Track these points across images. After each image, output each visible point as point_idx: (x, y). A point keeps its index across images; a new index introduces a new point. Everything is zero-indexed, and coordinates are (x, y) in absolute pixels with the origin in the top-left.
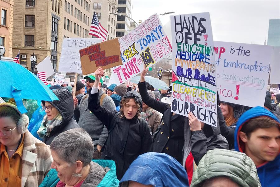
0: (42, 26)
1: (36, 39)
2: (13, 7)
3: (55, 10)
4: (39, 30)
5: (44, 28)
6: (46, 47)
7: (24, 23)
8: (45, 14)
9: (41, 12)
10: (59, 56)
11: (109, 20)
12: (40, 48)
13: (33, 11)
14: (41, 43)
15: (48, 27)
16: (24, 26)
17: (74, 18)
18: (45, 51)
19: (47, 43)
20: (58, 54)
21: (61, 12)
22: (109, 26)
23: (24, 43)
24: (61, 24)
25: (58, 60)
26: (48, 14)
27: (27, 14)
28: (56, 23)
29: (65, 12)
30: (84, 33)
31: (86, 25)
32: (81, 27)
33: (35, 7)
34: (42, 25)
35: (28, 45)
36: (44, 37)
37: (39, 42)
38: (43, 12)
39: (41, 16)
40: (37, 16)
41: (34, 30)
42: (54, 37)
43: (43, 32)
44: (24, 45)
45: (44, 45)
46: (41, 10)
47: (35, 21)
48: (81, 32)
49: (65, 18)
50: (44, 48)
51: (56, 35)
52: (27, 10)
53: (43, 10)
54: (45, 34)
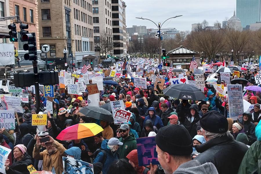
0: (57, 19)
1: (53, 30)
2: (37, 6)
3: (67, 3)
4: (55, 22)
5: (60, 20)
6: (63, 36)
7: (41, 16)
8: (60, 8)
9: (56, 6)
10: (73, 43)
11: (106, 5)
12: (57, 38)
13: (48, 6)
14: (58, 34)
15: (63, 19)
16: (41, 19)
17: (81, 7)
18: (62, 40)
19: (63, 33)
20: (72, 41)
21: (71, 4)
22: (106, 9)
23: (42, 34)
24: (72, 14)
25: (72, 47)
26: (62, 7)
27: (43, 8)
28: (68, 15)
29: (74, 3)
30: (88, 19)
31: (89, 12)
32: (86, 14)
33: (49, 2)
34: (57, 17)
35: (46, 36)
36: (61, 27)
37: (56, 32)
38: (58, 6)
39: (55, 9)
40: (52, 10)
41: (50, 22)
42: (68, 27)
43: (59, 24)
44: (42, 36)
45: (61, 35)
46: (56, 4)
47: (51, 14)
48: (86, 19)
49: (74, 9)
50: (61, 38)
51: (69, 25)
52: (42, 5)
53: (57, 4)
54: (61, 25)
